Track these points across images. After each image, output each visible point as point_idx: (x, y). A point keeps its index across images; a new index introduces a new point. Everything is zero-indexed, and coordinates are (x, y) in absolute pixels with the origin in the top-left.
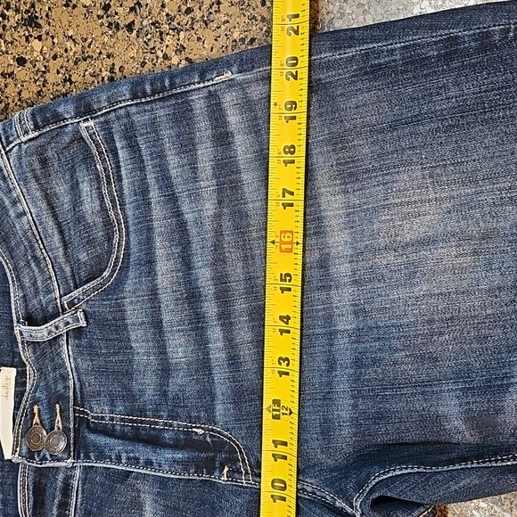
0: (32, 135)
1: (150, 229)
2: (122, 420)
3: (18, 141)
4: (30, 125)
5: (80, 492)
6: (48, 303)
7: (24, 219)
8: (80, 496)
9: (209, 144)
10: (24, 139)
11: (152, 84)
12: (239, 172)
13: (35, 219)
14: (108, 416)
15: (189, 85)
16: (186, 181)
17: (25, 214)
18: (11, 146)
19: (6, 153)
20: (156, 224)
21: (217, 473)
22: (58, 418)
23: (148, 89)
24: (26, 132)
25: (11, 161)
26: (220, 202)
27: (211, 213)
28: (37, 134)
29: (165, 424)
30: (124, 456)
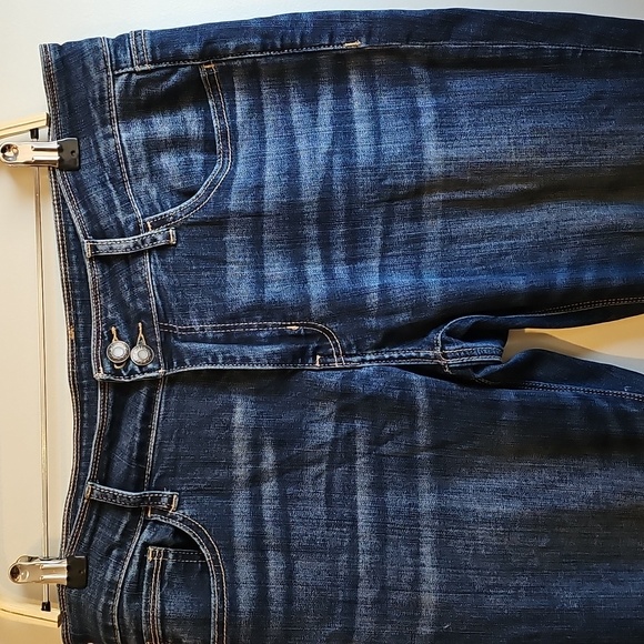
0: (147, 67)
1: (262, 162)
2: (214, 329)
3: (131, 69)
4: (148, 58)
5: (163, 405)
6: (127, 222)
7: (112, 141)
8: (162, 409)
9: (330, 97)
10: (138, 68)
11: (282, 40)
12: (352, 122)
13: (124, 143)
14: (197, 327)
15: (320, 46)
16: (305, 127)
17: (113, 136)
18: (120, 71)
19: (114, 75)
20: (268, 158)
21: (311, 361)
22: (141, 335)
23: (278, 43)
24: (143, 64)
25: (116, 86)
26: (333, 143)
27: (325, 150)
28: (152, 67)
29: (259, 326)
30: (220, 357)
